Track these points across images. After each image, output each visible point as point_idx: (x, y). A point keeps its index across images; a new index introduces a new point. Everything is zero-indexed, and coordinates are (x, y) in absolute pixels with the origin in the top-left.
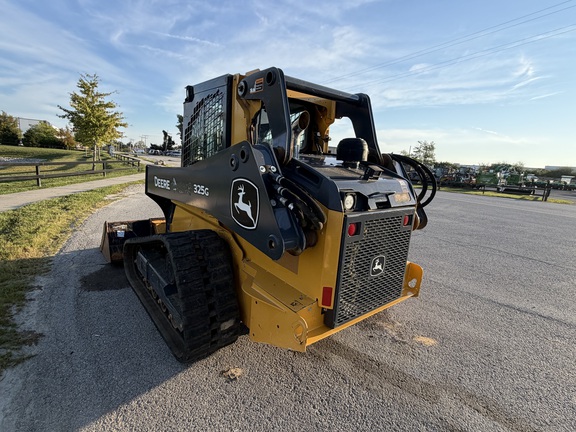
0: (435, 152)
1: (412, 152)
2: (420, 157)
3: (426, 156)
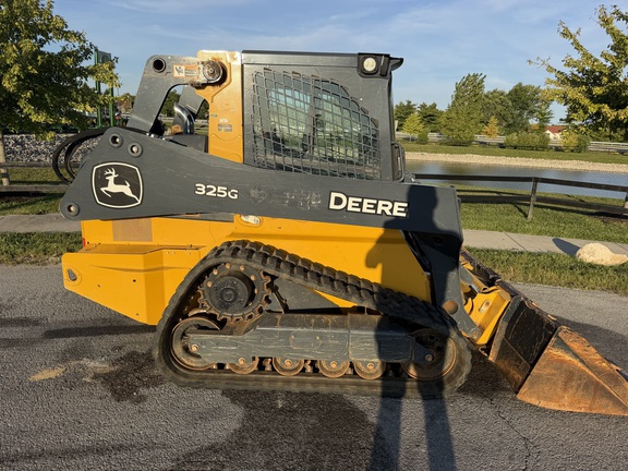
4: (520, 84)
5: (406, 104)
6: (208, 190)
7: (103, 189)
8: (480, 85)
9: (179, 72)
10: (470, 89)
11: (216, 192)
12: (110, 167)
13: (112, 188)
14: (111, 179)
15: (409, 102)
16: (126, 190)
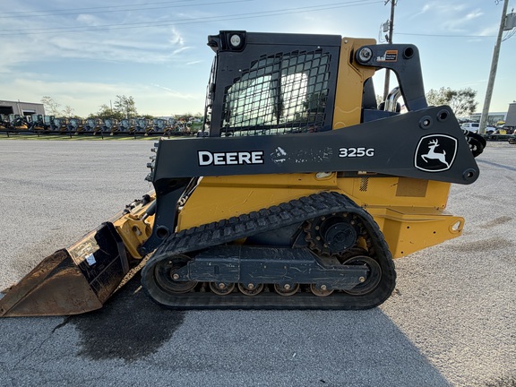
0: (135, 106)
1: (113, 107)
2: (123, 111)
3: (129, 110)
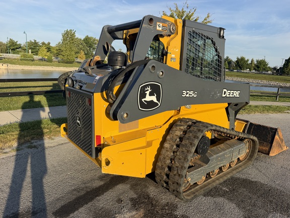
4: (87, 36)
5: (33, 41)
6: (187, 94)
7: (143, 100)
8: (73, 35)
9: (159, 27)
10: (69, 36)
11: (189, 95)
12: (148, 85)
13: (148, 98)
14: (148, 93)
15: (35, 41)
16: (154, 98)
